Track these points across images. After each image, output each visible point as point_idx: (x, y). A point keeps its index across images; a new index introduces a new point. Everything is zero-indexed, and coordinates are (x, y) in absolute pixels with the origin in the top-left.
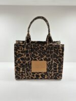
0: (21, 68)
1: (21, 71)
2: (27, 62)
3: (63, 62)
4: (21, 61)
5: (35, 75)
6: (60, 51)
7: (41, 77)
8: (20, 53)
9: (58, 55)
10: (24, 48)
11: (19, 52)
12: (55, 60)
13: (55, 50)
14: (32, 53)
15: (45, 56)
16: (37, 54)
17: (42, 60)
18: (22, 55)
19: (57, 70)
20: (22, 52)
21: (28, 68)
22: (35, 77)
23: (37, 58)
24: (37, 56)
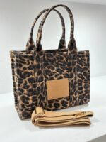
0: (30, 98)
1: (31, 102)
2: (39, 85)
3: (89, 76)
4: (28, 84)
5: (53, 104)
6: (85, 60)
7: (61, 106)
8: (27, 70)
9: (83, 67)
10: (32, 60)
11: (25, 68)
12: (79, 75)
13: (78, 59)
14: (46, 67)
15: (65, 71)
16: (53, 69)
17: (61, 78)
18: (31, 74)
19: (84, 90)
20: (29, 68)
21: (42, 94)
22: (53, 108)
23: (54, 76)
24: (54, 73)
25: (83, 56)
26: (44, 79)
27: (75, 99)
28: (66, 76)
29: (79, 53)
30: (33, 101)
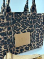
2: (9, 37)
5: (19, 50)
7: (25, 50)
12: (37, 30)
13: (37, 19)
14: (14, 25)
15: (28, 27)
16: (20, 26)
17: (25, 32)
18: (3, 29)
19: (40, 39)
22: (20, 52)
23: (20, 31)
24: (20, 28)
25: (41, 17)
26: (13, 33)
27: (34, 45)
28: (29, 31)
29: (38, 14)
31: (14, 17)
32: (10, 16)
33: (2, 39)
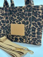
2: (6, 25)
6: (40, 13)
8: (1, 16)
9: (37, 18)
10: (3, 10)
12: (33, 24)
15: (23, 19)
17: (20, 23)
19: (36, 35)
21: (7, 30)
22: (14, 40)
23: (15, 21)
25: (38, 10)
26: (10, 22)
30: (3, 32)
31: (11, 9)
32: (7, 9)
33: (2, 25)
